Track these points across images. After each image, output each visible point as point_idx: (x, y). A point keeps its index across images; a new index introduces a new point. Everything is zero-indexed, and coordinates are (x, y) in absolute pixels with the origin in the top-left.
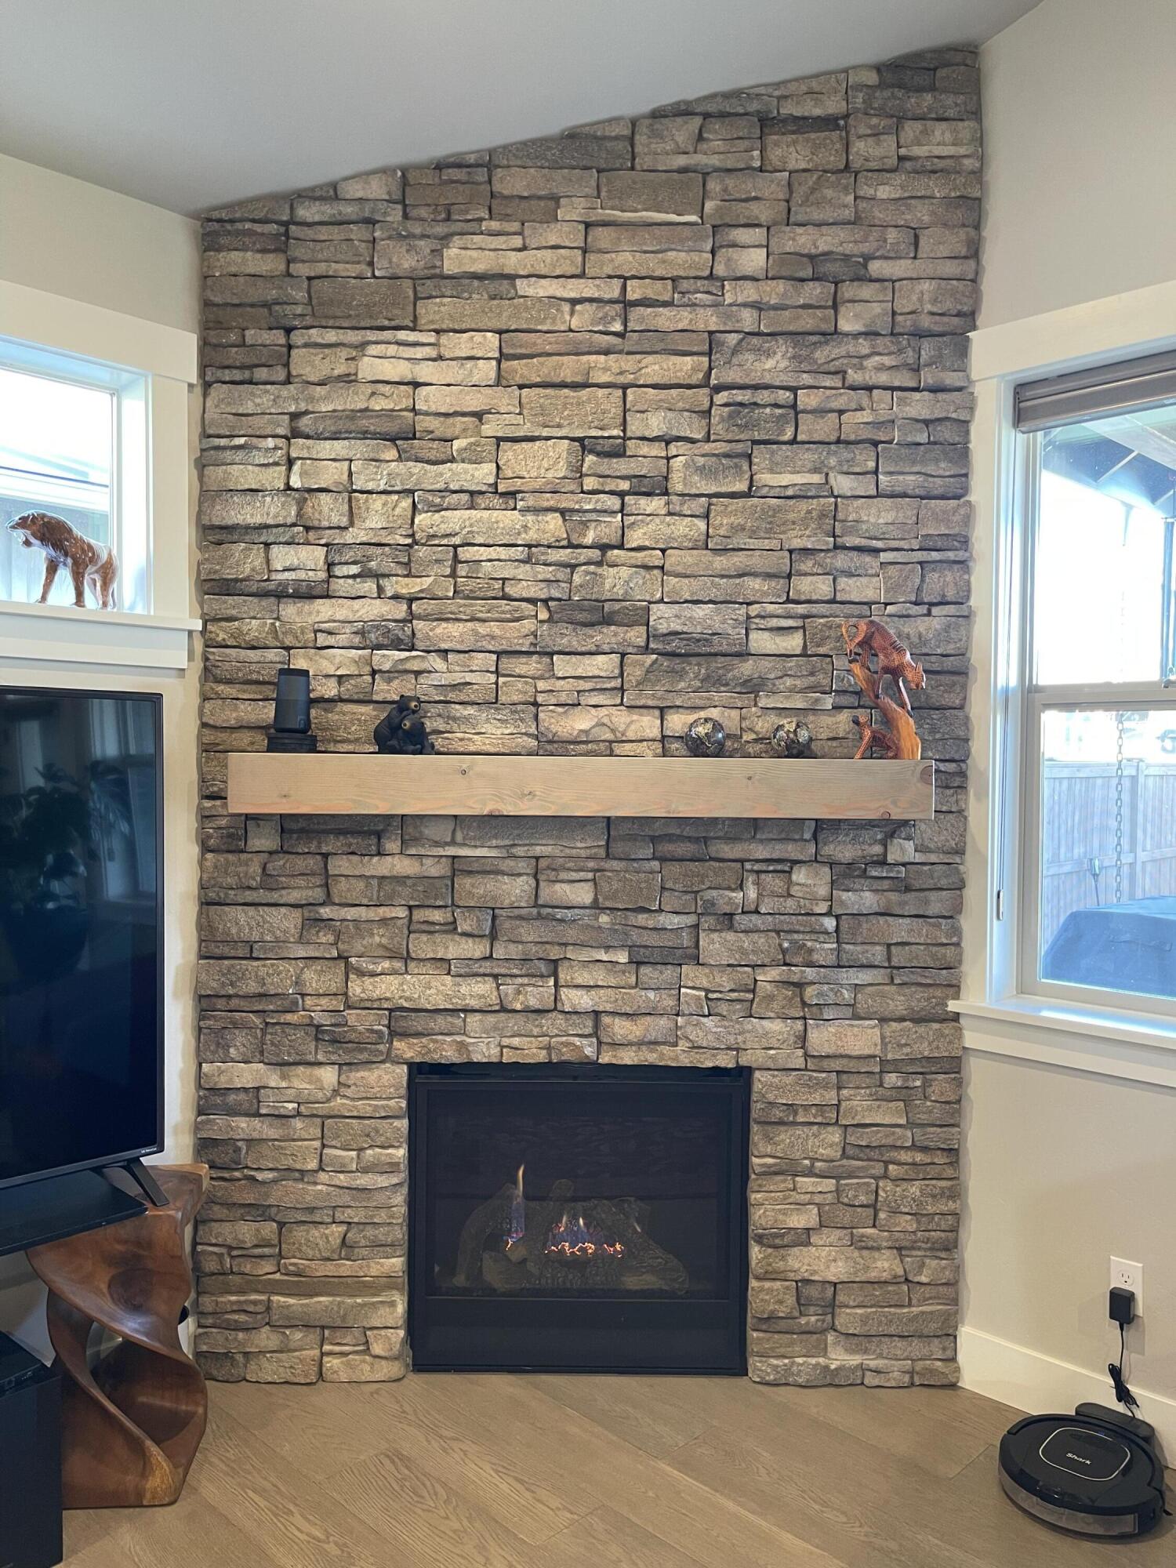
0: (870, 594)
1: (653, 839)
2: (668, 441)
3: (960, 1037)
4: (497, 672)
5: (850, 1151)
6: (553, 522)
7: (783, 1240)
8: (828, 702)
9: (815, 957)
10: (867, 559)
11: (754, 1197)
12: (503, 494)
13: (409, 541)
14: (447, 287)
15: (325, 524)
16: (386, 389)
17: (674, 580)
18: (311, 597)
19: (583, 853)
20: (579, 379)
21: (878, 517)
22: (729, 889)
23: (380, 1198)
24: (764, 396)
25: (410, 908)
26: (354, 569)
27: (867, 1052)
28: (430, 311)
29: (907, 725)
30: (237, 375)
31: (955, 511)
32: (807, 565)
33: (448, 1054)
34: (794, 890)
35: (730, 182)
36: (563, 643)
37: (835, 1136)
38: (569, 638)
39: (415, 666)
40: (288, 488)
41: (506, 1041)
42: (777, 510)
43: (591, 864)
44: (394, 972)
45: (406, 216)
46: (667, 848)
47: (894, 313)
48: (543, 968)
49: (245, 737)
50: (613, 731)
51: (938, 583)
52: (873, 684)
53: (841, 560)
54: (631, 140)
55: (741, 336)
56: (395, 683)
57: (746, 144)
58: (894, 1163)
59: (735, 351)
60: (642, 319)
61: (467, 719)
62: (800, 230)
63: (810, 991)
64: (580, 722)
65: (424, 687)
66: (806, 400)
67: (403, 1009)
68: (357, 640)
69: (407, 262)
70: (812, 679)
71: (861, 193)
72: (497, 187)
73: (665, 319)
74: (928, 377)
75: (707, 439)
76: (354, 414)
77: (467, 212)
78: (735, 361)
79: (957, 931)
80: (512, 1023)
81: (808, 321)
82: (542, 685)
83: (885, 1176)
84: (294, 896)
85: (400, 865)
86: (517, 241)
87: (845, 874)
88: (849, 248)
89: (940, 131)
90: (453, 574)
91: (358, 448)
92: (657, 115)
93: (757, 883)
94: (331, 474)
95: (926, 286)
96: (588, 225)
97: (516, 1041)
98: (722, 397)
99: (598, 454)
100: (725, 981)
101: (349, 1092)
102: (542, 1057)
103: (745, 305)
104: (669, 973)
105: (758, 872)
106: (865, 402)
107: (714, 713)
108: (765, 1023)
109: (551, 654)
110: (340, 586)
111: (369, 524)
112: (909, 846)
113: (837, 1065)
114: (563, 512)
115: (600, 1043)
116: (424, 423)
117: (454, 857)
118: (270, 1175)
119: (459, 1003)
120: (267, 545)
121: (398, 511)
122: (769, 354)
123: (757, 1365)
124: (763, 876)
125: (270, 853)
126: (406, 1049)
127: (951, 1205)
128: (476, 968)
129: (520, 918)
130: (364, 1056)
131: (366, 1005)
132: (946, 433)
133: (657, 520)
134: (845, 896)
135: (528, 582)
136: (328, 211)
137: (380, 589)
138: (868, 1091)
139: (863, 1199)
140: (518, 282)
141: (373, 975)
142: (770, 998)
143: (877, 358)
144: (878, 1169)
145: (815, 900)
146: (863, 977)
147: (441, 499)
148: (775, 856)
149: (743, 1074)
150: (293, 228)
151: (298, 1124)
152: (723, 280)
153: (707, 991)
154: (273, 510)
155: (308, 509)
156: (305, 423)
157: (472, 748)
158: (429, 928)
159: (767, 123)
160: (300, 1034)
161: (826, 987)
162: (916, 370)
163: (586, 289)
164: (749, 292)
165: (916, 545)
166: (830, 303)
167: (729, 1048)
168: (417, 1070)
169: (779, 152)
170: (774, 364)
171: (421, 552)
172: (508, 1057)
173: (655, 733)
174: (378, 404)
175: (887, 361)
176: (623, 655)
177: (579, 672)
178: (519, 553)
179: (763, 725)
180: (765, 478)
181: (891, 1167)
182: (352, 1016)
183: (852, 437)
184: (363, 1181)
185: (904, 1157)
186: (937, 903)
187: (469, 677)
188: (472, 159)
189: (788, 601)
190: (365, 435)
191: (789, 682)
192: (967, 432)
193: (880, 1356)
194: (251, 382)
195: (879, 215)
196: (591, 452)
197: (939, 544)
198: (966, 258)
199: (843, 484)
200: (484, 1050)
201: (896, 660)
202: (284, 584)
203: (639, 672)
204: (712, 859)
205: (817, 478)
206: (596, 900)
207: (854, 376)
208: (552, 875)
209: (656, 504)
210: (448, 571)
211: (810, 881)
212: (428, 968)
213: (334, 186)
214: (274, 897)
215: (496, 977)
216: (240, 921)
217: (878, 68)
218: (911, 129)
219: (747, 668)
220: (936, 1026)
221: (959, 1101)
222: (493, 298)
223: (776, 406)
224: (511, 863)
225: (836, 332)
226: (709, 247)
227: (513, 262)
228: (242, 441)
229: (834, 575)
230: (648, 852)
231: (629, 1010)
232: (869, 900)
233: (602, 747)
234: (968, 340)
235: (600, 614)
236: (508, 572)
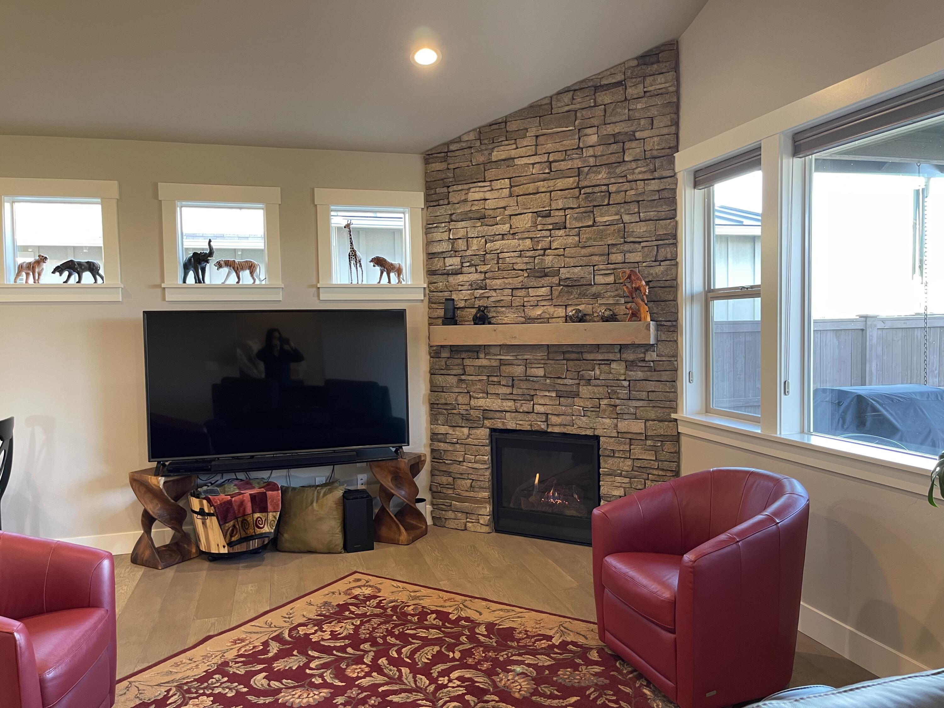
0: (638, 259)
1: (564, 353)
2: (565, 209)
3: (677, 429)
4: (512, 296)
5: (635, 469)
6: (528, 242)
7: (611, 499)
8: (622, 301)
9: (619, 395)
10: (637, 245)
11: (602, 483)
12: (512, 234)
13: (485, 253)
14: (494, 165)
15: (460, 250)
16: (476, 203)
17: (568, 259)
18: (457, 274)
19: (540, 358)
20: (535, 191)
21: (641, 229)
22: (590, 370)
23: (481, 472)
24: (597, 189)
25: (488, 376)
26: (468, 264)
27: (639, 431)
28: (490, 175)
29: (644, 309)
30: (435, 204)
31: (670, 224)
32: (614, 250)
33: (500, 426)
34: (612, 371)
35: (584, 112)
36: (531, 284)
37: (629, 462)
38: (533, 282)
39: (486, 295)
40: (449, 239)
41: (518, 422)
42: (603, 231)
43: (542, 362)
44: (483, 398)
45: (481, 144)
46: (568, 356)
47: (645, 151)
48: (529, 398)
49: (436, 321)
50: (549, 314)
51: (664, 252)
53: (626, 247)
54: (550, 104)
55: (589, 168)
56: (481, 301)
57: (588, 98)
58: (651, 474)
59: (587, 174)
60: (555, 167)
61: (502, 312)
62: (608, 126)
63: (618, 408)
64: (538, 312)
65: (488, 302)
66: (612, 188)
67: (487, 410)
68: (470, 287)
69: (482, 159)
70: (617, 292)
71: (631, 108)
72: (508, 129)
73: (563, 165)
74: (656, 175)
75: (578, 207)
76: (466, 213)
77: (498, 139)
78: (588, 177)
79: (675, 387)
80: (520, 416)
81: (613, 159)
82: (525, 299)
83: (648, 479)
84: (454, 372)
85: (484, 362)
86: (514, 146)
87: (630, 365)
88: (626, 130)
89: (661, 78)
90: (498, 263)
91: (469, 223)
92: (559, 93)
93: (599, 368)
94: (461, 233)
95: (656, 139)
96: (537, 136)
97: (521, 422)
98: (583, 191)
99: (542, 217)
100: (589, 404)
101: (472, 437)
102: (529, 428)
103: (590, 156)
104: (570, 400)
105: (599, 364)
106: (634, 187)
107: (583, 306)
108: (603, 419)
109: (528, 288)
110: (465, 270)
111: (473, 248)
112: (654, 354)
113: (629, 436)
114: (531, 238)
115: (548, 425)
116: (488, 213)
117: (500, 359)
118: (449, 462)
119: (503, 409)
120: (444, 258)
121: (481, 243)
122: (600, 173)
124: (601, 366)
125: (448, 358)
126: (488, 423)
128: (508, 397)
129: (520, 380)
130: (475, 425)
131: (476, 408)
132: (665, 194)
133: (561, 238)
134: (630, 373)
135: (520, 264)
136: (458, 146)
137: (476, 270)
138: (641, 447)
139: (639, 487)
140: (515, 160)
141: (478, 398)
142: (605, 411)
143: (639, 169)
144: (645, 476)
145: (621, 375)
146: (639, 404)
147: (491, 238)
148: (605, 358)
149: (597, 438)
150: (449, 153)
151: (458, 446)
152: (582, 148)
153: (583, 408)
154: (445, 247)
155: (455, 245)
156: (454, 217)
157: (504, 322)
158: (494, 384)
159: (597, 88)
160: (457, 417)
161: (624, 407)
162: (653, 171)
163: (536, 159)
164: (591, 152)
165: (654, 239)
166: (621, 151)
167: (591, 428)
168: (493, 431)
169: (600, 98)
170: (602, 176)
171: (488, 256)
172: (519, 428)
173: (564, 314)
174: (474, 208)
175: (643, 169)
176: (552, 287)
177: (537, 294)
178: (517, 254)
179: (600, 310)
180: (599, 219)
181: (650, 475)
182: (472, 412)
183: (629, 201)
184: (476, 466)
185: (655, 472)
186: (665, 376)
187: (502, 298)
188: (500, 121)
189: (608, 264)
190: (471, 219)
191: (609, 294)
192: (675, 193)
194: (439, 205)
195: (637, 115)
196: (540, 216)
197: (663, 238)
198: (671, 126)
199: (626, 218)
200: (511, 425)
201: (639, 285)
202: (448, 270)
203: (557, 293)
204: (584, 360)
205: (617, 217)
206: (545, 374)
207: (630, 177)
208: (530, 365)
209: (561, 232)
210: (496, 262)
211: (618, 368)
212: (494, 397)
213: (460, 137)
214: (449, 372)
215: (514, 400)
216: (440, 380)
217: (636, 58)
218: (649, 80)
219: (594, 289)
220: (666, 423)
221: (678, 453)
222: (508, 167)
223: (602, 192)
224: (517, 361)
225: (624, 161)
226: (577, 137)
227: (513, 153)
229: (624, 253)
230: (562, 357)
231: (555, 413)
232: (640, 375)
233: (546, 320)
234: (674, 157)
235: (544, 273)
236: (514, 260)
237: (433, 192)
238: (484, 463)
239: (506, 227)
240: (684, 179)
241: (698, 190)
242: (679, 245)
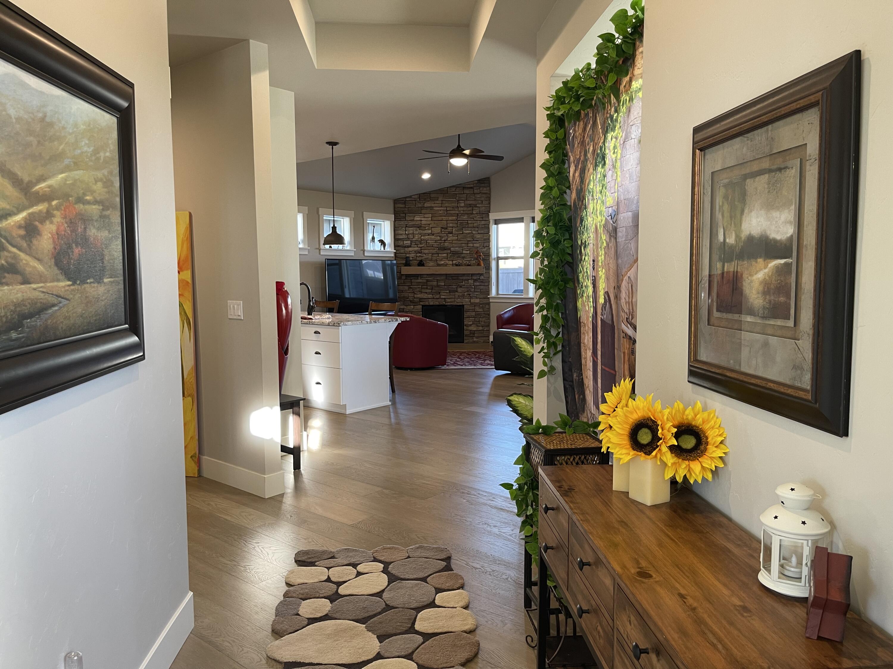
0: (477, 246)
1: (452, 277)
2: (452, 227)
3: (489, 300)
4: (432, 256)
5: (476, 315)
6: (439, 238)
7: (467, 325)
8: (473, 259)
9: (472, 291)
10: (477, 242)
11: (464, 321)
12: (432, 234)
14: (425, 208)
15: (410, 238)
16: (418, 221)
17: (453, 244)
18: (409, 247)
19: (443, 278)
20: (441, 220)
21: (478, 236)
22: (461, 282)
24: (464, 222)
25: (422, 286)
26: (414, 244)
27: (478, 302)
28: (423, 211)
29: (482, 262)
30: (399, 220)
31: (487, 235)
32: (470, 242)
33: (427, 304)
34: (469, 283)
35: (459, 195)
37: (474, 313)
38: (441, 252)
39: (422, 256)
40: (406, 234)
42: (466, 236)
43: (444, 280)
44: (420, 294)
45: (420, 200)
47: (480, 211)
48: (438, 293)
49: (401, 265)
50: (446, 263)
51: (486, 244)
52: (478, 257)
53: (474, 242)
54: (447, 190)
55: (461, 214)
56: (420, 258)
57: (461, 191)
59: (460, 216)
60: (449, 212)
61: (428, 262)
63: (471, 295)
64: (443, 262)
65: (423, 258)
66: (469, 222)
67: (421, 298)
68: (415, 252)
69: (420, 206)
70: (470, 256)
71: (475, 196)
73: (452, 212)
74: (484, 219)
75: (457, 227)
76: (414, 225)
77: (427, 199)
79: (489, 287)
80: (435, 300)
81: (469, 212)
82: (437, 258)
83: (481, 318)
84: (408, 285)
85: (420, 281)
86: (434, 203)
87: (475, 281)
88: (474, 203)
89: (485, 189)
92: (450, 187)
93: (464, 282)
94: (411, 232)
95: (484, 208)
96: (442, 201)
97: (435, 302)
98: (459, 222)
99: (444, 229)
100: (461, 294)
101: (415, 309)
102: (438, 304)
104: (454, 294)
105: (464, 280)
106: (476, 222)
107: (459, 261)
108: (466, 299)
109: (439, 254)
110: (412, 246)
111: (416, 238)
112: (483, 277)
113: (474, 304)
114: (440, 236)
115: (445, 302)
116: (422, 225)
117: (427, 279)
119: (428, 298)
120: (403, 241)
121: (419, 236)
123: (465, 341)
126: (421, 303)
127: (489, 321)
128: (430, 293)
129: (435, 287)
130: (416, 304)
131: (417, 298)
132: (486, 226)
133: (451, 237)
134: (475, 283)
135: (435, 245)
136: (410, 199)
137: (417, 246)
138: (478, 307)
139: (478, 320)
140: (434, 208)
141: (417, 294)
142: (466, 296)
145: (472, 284)
146: (477, 293)
147: (425, 235)
148: (467, 278)
149: (463, 305)
150: (406, 201)
152: (459, 207)
153: (458, 295)
154: (404, 237)
155: (408, 236)
156: (407, 226)
157: (430, 266)
158: (424, 288)
159: (464, 188)
160: (408, 302)
161: (473, 295)
162: (482, 218)
163: (442, 209)
164: (462, 209)
165: (483, 240)
166: (472, 210)
167: (461, 302)
168: (423, 306)
169: (465, 191)
170: (465, 217)
171: (422, 241)
172: (434, 304)
173: (451, 263)
174: (417, 223)
175: (479, 217)
176: (447, 254)
177: (442, 256)
178: (435, 241)
179: (465, 262)
180: (464, 232)
181: (481, 316)
182: (415, 299)
183: (475, 227)
185: (483, 315)
186: (486, 284)
187: (429, 257)
188: (428, 193)
189: (468, 247)
190: (415, 227)
191: (468, 257)
192: (489, 226)
193: (480, 339)
194: (401, 221)
195: (477, 199)
197: (485, 240)
198: (488, 204)
199: (474, 232)
200: (431, 303)
201: (480, 254)
202: (406, 246)
203: (449, 256)
204: (459, 279)
205: (471, 232)
206: (445, 284)
207: (475, 219)
208: (439, 281)
209: (451, 235)
210: (426, 244)
211: (471, 281)
212: (424, 293)
213: (411, 196)
215: (432, 294)
216: (401, 288)
217: (477, 181)
218: (481, 188)
219: (463, 255)
220: (486, 299)
221: (489, 308)
222: (431, 210)
223: (466, 223)
224: (434, 280)
225: (473, 213)
226: (457, 203)
227: (433, 205)
228: (400, 228)
229: (473, 244)
231: (448, 298)
232: (478, 284)
233: (445, 265)
234: (489, 214)
235: (444, 249)
236: (433, 244)
237: (399, 215)
239: (430, 231)
240: (492, 222)
241: (496, 226)
242: (491, 243)
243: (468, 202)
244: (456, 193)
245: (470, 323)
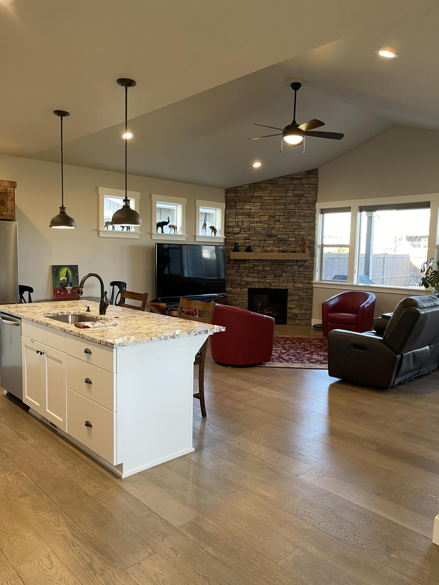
0: (303, 234)
2: (280, 216)
3: (313, 285)
4: (259, 243)
5: (299, 299)
6: (266, 225)
7: (290, 309)
8: (298, 246)
9: (296, 276)
10: (303, 230)
11: (288, 304)
12: (260, 222)
13: (249, 227)
14: (254, 197)
15: (240, 225)
16: (247, 210)
17: (280, 232)
18: (238, 234)
20: (270, 208)
22: (286, 268)
23: (245, 303)
24: (291, 210)
25: (249, 270)
26: (243, 231)
27: (302, 287)
28: (253, 200)
29: (307, 249)
30: (230, 208)
31: (313, 224)
32: (296, 230)
33: (253, 287)
34: (294, 268)
35: (288, 185)
36: (267, 239)
37: (298, 297)
38: (268, 239)
39: (250, 242)
40: (236, 221)
42: (293, 224)
43: (270, 265)
44: (247, 278)
45: (250, 190)
46: (279, 263)
47: (307, 201)
48: (264, 277)
49: (230, 250)
50: (273, 250)
51: (311, 232)
52: (303, 244)
53: (300, 230)
54: (276, 180)
55: (289, 203)
56: (248, 244)
57: (289, 181)
59: (288, 205)
60: (277, 201)
61: (255, 248)
63: (295, 280)
64: (269, 249)
65: (251, 244)
66: (296, 211)
67: (248, 282)
68: (243, 239)
69: (250, 195)
70: (296, 244)
71: (303, 187)
72: (261, 186)
73: (280, 201)
74: (310, 209)
75: (284, 215)
76: (243, 213)
77: (257, 189)
79: (313, 273)
80: (260, 283)
81: (297, 202)
82: (264, 244)
84: (235, 269)
85: (247, 265)
86: (263, 192)
87: (300, 266)
88: (301, 193)
89: (313, 179)
91: (244, 216)
92: (280, 178)
93: (289, 267)
94: (241, 220)
95: (311, 197)
96: (271, 190)
97: (261, 286)
98: (286, 211)
99: (272, 217)
100: (285, 279)
101: (242, 291)
102: (264, 287)
103: (289, 200)
104: (278, 278)
106: (303, 211)
107: (285, 248)
108: (290, 284)
109: (266, 241)
110: (241, 233)
111: (245, 225)
112: (307, 263)
113: (298, 288)
114: (267, 224)
115: (270, 286)
116: (251, 214)
117: (254, 264)
118: (232, 300)
119: (254, 281)
120: (233, 228)
121: (248, 224)
122: (292, 205)
123: (288, 323)
125: (233, 264)
126: (248, 286)
127: (311, 305)
128: (256, 277)
129: (261, 271)
130: (243, 287)
131: (244, 281)
132: (313, 215)
133: (278, 225)
134: (300, 269)
135: (263, 232)
136: (241, 189)
137: (246, 233)
138: (302, 292)
139: (301, 304)
140: (263, 197)
141: (244, 278)
142: (290, 281)
144: (303, 301)
145: (296, 269)
146: (301, 278)
147: (253, 222)
148: (291, 264)
149: (287, 290)
150: (237, 191)
151: (236, 295)
152: (287, 197)
153: (283, 280)
154: (234, 224)
155: (238, 224)
156: (238, 214)
157: (257, 252)
158: (251, 272)
159: (292, 178)
160: (236, 285)
161: (297, 280)
162: (309, 207)
163: (271, 198)
164: (290, 198)
165: (308, 228)
166: (299, 199)
167: (285, 287)
168: (249, 289)
169: (293, 182)
170: (293, 206)
171: (251, 229)
172: (260, 287)
173: (278, 250)
175: (306, 206)
176: (274, 241)
177: (269, 243)
178: (262, 229)
179: (290, 249)
180: (291, 220)
183: (301, 215)
184: (243, 301)
185: (305, 299)
186: (310, 270)
187: (256, 243)
188: (258, 183)
189: (294, 234)
190: (245, 215)
191: (294, 244)
192: (315, 215)
193: (302, 322)
195: (305, 189)
197: (311, 228)
198: (315, 194)
199: (300, 221)
200: (257, 287)
201: (306, 242)
202: (235, 232)
203: (276, 243)
204: (284, 265)
205: (297, 220)
206: (270, 269)
207: (302, 208)
208: (265, 266)
209: (278, 223)
210: (254, 231)
212: (250, 277)
213: (242, 186)
214: (233, 269)
215: (258, 278)
216: (229, 271)
217: (305, 172)
218: (309, 179)
219: (289, 242)
220: (310, 284)
221: (312, 293)
222: (260, 199)
223: (293, 212)
224: (260, 265)
225: (300, 203)
226: (285, 193)
227: (262, 195)
228: (231, 216)
229: (299, 232)
230: (276, 264)
231: (274, 282)
232: (302, 270)
233: (271, 252)
234: (315, 204)
235: (271, 236)
236: (261, 231)
237: (230, 204)
238: (246, 300)
239: (258, 219)
240: (318, 211)
241: (322, 215)
242: (316, 231)
243: (296, 192)
244: (284, 183)
245: (293, 306)
